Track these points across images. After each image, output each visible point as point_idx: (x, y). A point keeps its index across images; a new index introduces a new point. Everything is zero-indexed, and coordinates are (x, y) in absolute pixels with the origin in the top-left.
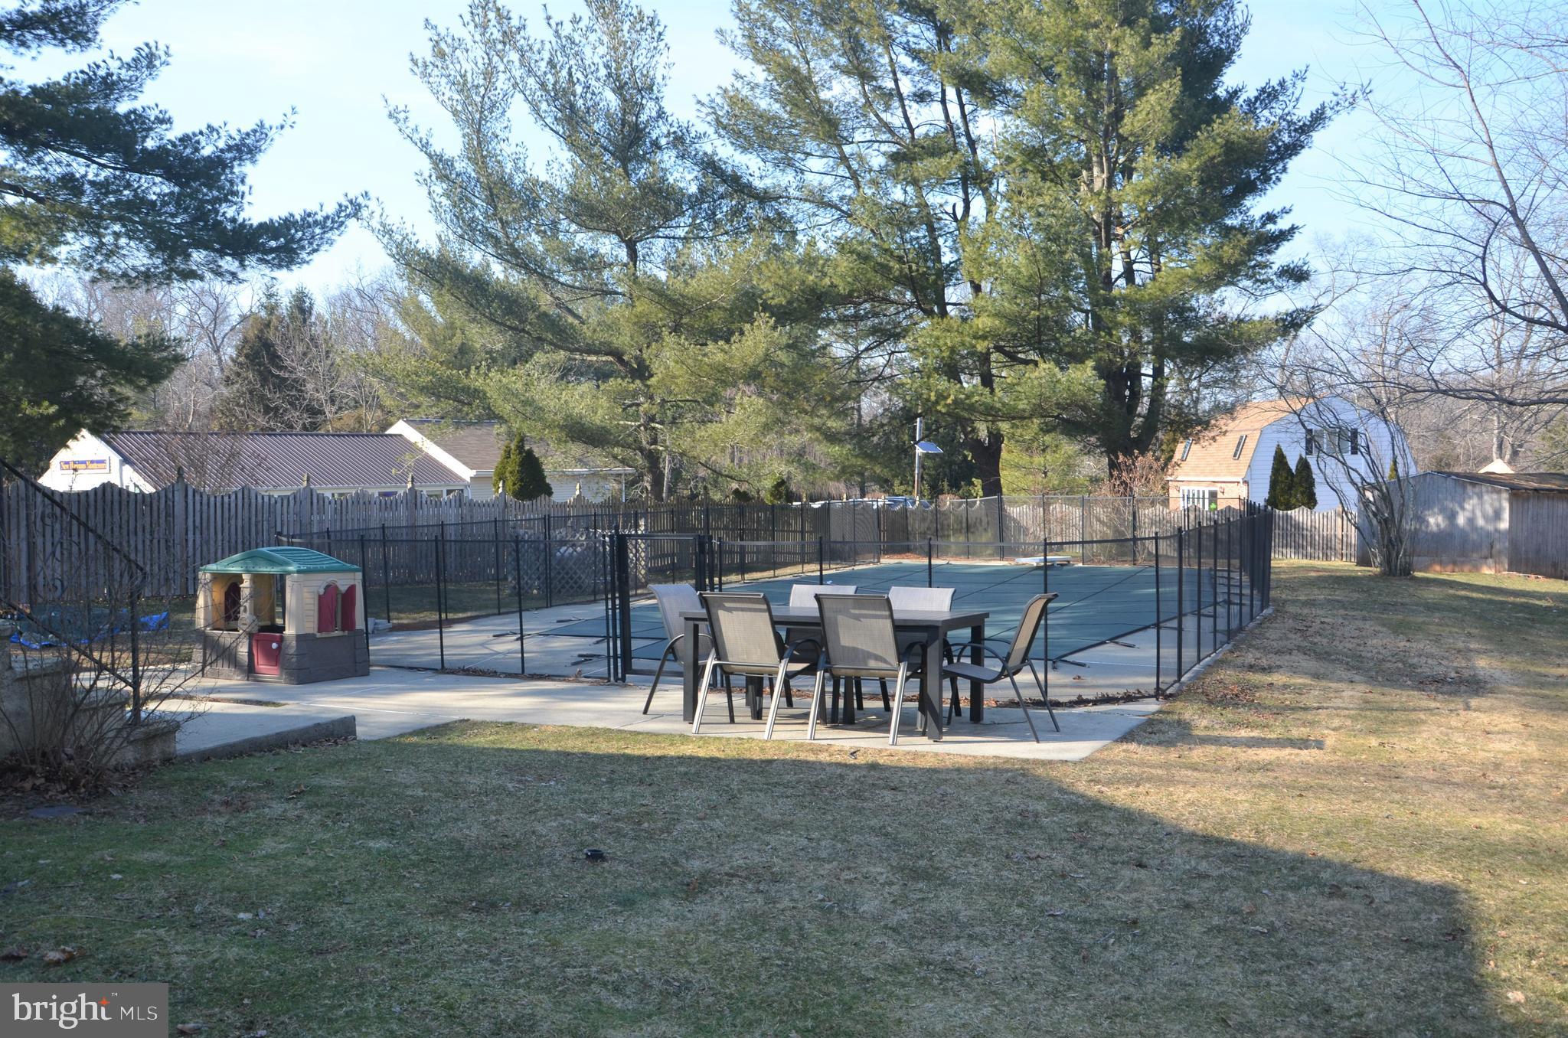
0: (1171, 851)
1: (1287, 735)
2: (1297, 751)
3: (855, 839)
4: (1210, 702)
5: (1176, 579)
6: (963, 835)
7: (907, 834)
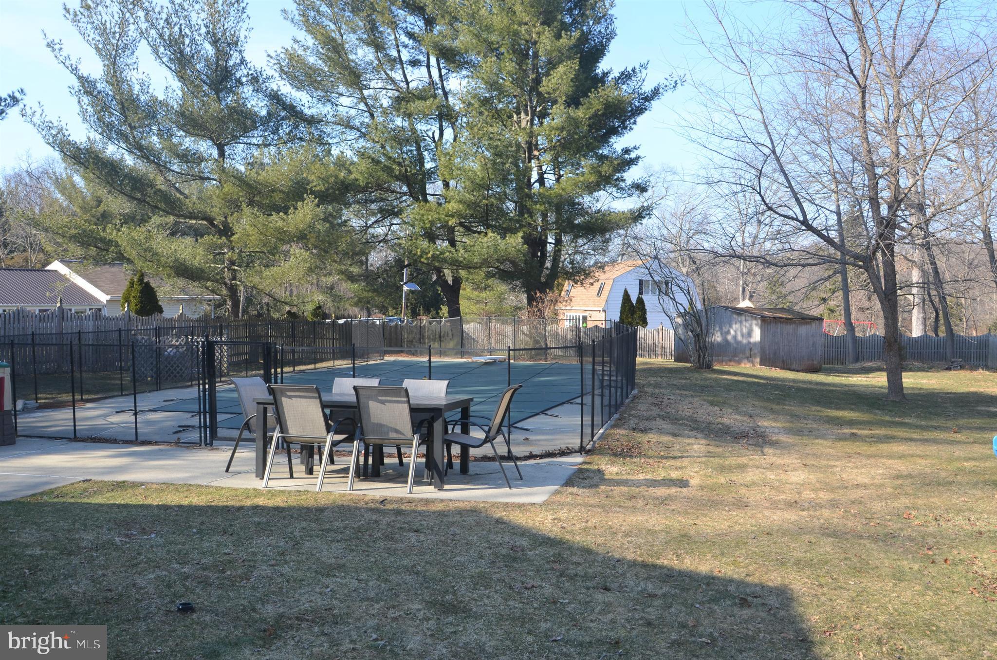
0: (623, 575)
1: (668, 477)
2: (679, 489)
3: (395, 578)
4: (615, 455)
6: (474, 570)
7: (433, 572)
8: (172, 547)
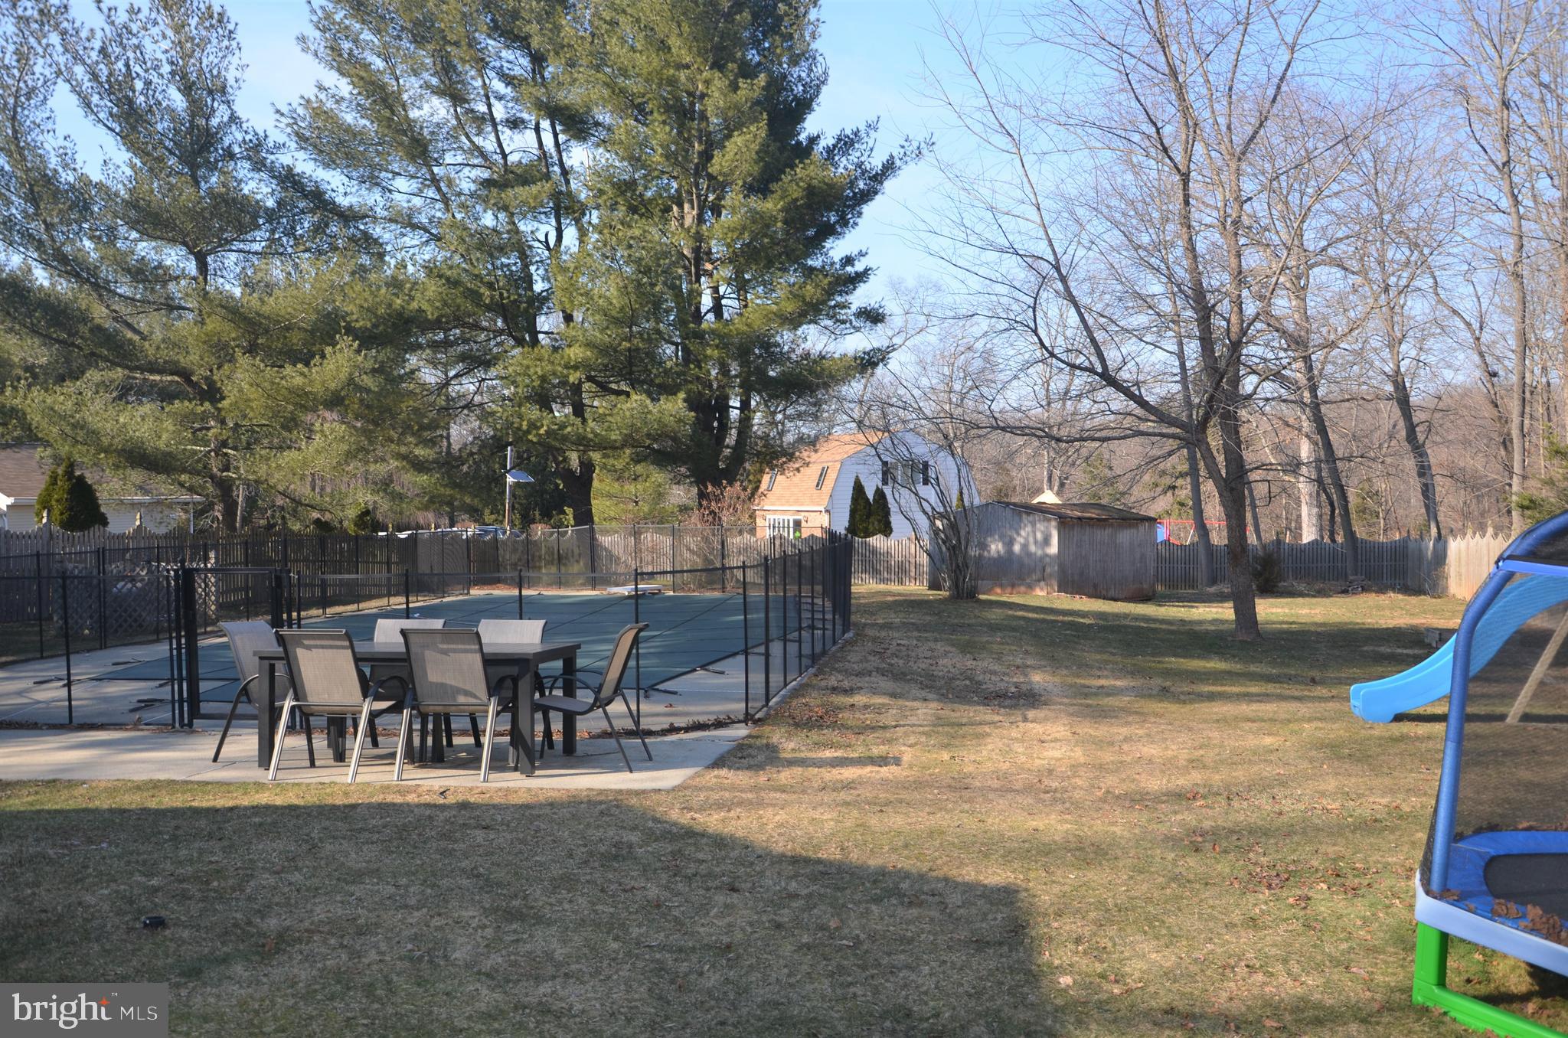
0: (761, 874)
1: (868, 754)
2: (877, 769)
3: (445, 882)
4: (797, 725)
5: (763, 606)
6: (556, 871)
7: (499, 874)
8: (134, 858)
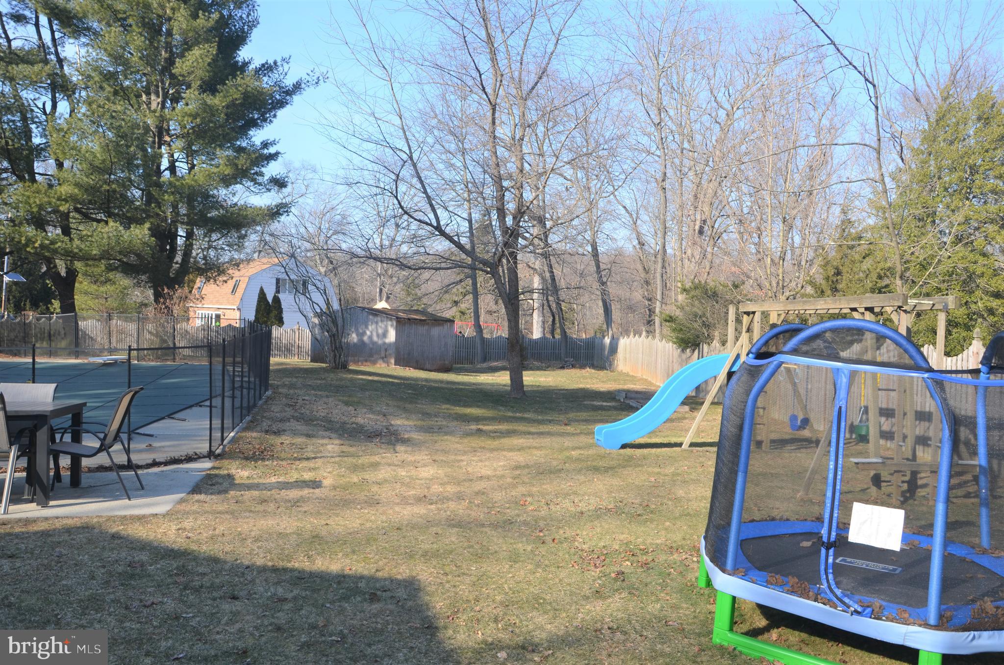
0: (253, 581)
4: (247, 458)
